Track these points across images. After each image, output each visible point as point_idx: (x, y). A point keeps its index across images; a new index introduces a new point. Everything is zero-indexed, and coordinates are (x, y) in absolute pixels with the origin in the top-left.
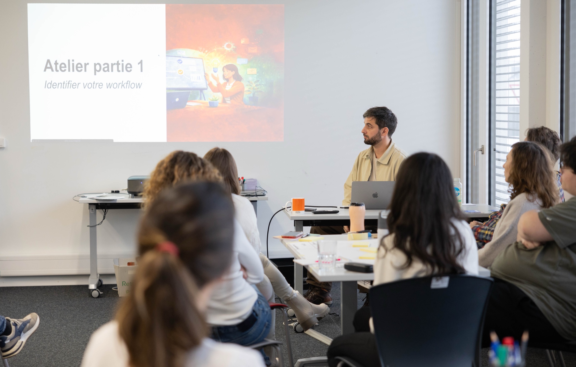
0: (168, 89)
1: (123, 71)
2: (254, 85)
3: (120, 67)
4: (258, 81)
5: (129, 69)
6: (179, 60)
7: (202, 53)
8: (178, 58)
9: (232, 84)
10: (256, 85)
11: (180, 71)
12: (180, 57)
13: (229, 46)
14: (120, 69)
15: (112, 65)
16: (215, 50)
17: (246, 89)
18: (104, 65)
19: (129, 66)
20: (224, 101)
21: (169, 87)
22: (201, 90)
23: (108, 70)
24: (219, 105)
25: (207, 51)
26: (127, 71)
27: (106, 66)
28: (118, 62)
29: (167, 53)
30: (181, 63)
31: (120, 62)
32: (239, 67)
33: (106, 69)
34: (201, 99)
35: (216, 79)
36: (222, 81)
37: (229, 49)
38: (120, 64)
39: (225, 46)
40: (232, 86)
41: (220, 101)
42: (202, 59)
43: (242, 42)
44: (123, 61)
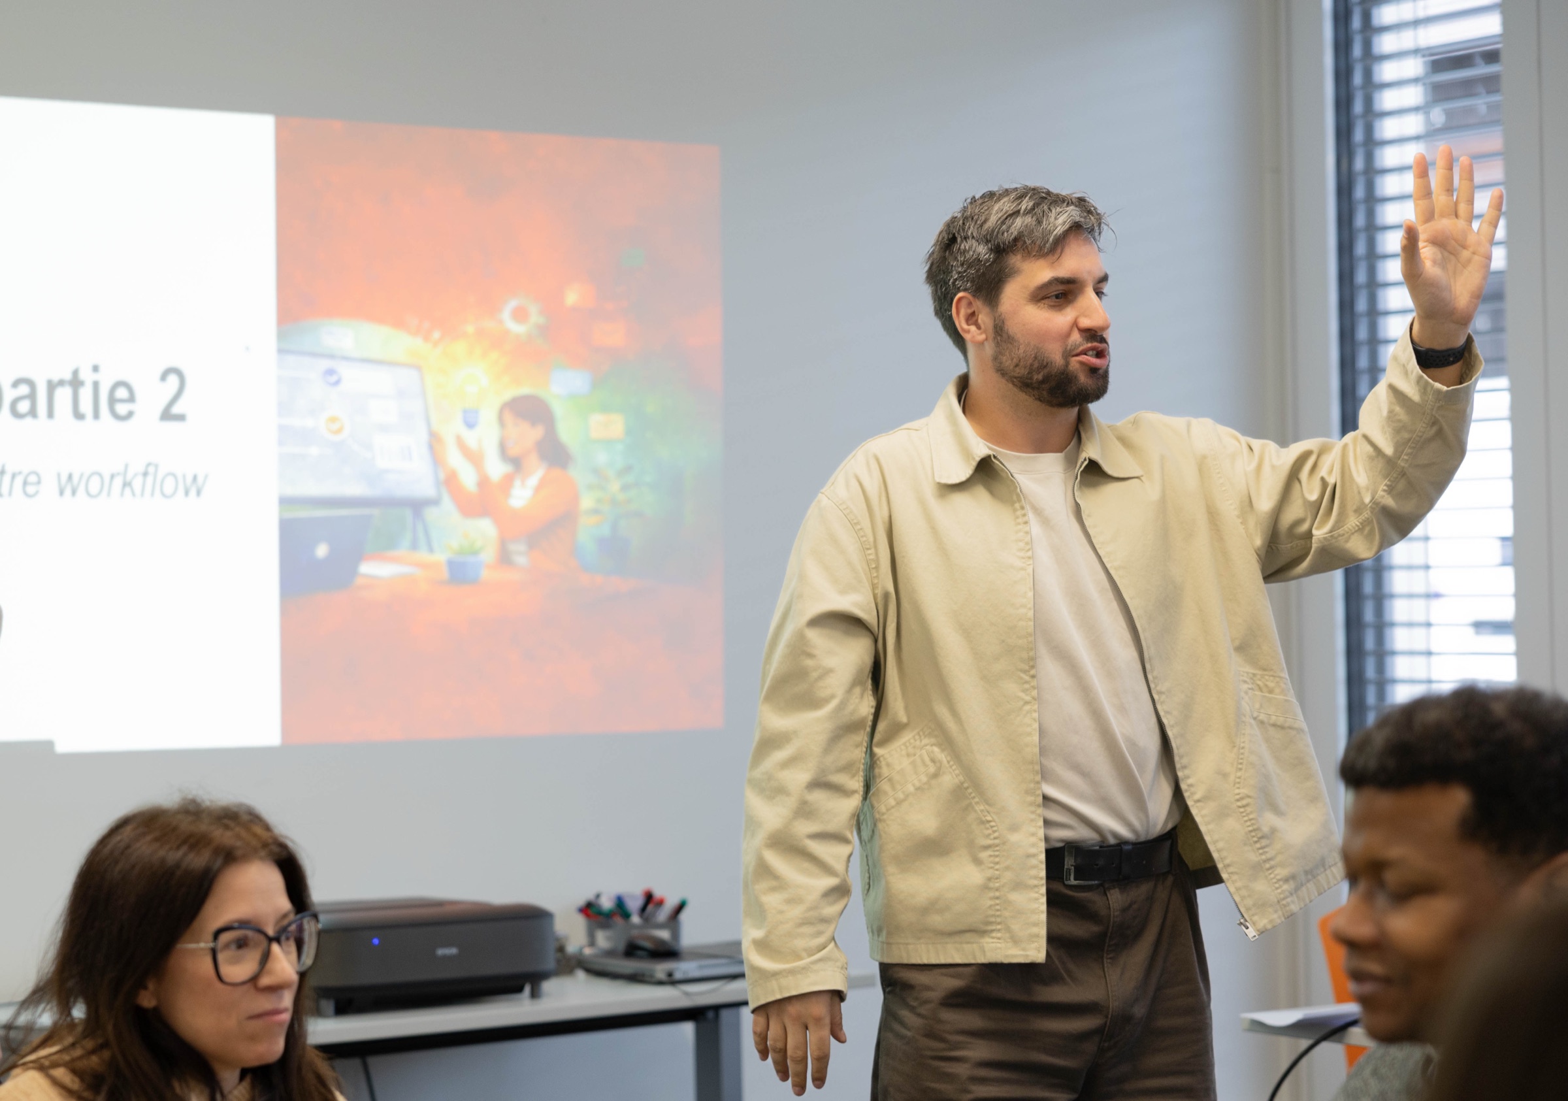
0: (286, 502)
1: (96, 415)
2: (615, 487)
3: (86, 394)
4: (628, 469)
5: (122, 409)
6: (330, 372)
7: (417, 343)
8: (325, 364)
9: (533, 481)
10: (625, 488)
11: (333, 420)
12: (332, 357)
13: (520, 315)
14: (86, 406)
15: (52, 387)
16: (470, 329)
17: (587, 502)
18: (16, 384)
19: (122, 393)
20: (504, 558)
21: (291, 491)
22: (417, 506)
23: (33, 413)
24: (485, 574)
25: (436, 335)
26: (117, 417)
27: (24, 390)
28: (76, 373)
29: (281, 335)
30: (337, 382)
31: (87, 376)
32: (559, 409)
33: (24, 407)
34: (414, 546)
35: (474, 458)
36: (496, 469)
37: (518, 329)
38: (81, 383)
39: (506, 315)
40: (538, 489)
41: (489, 555)
42: (418, 368)
43: (572, 298)
44: (96, 369)
